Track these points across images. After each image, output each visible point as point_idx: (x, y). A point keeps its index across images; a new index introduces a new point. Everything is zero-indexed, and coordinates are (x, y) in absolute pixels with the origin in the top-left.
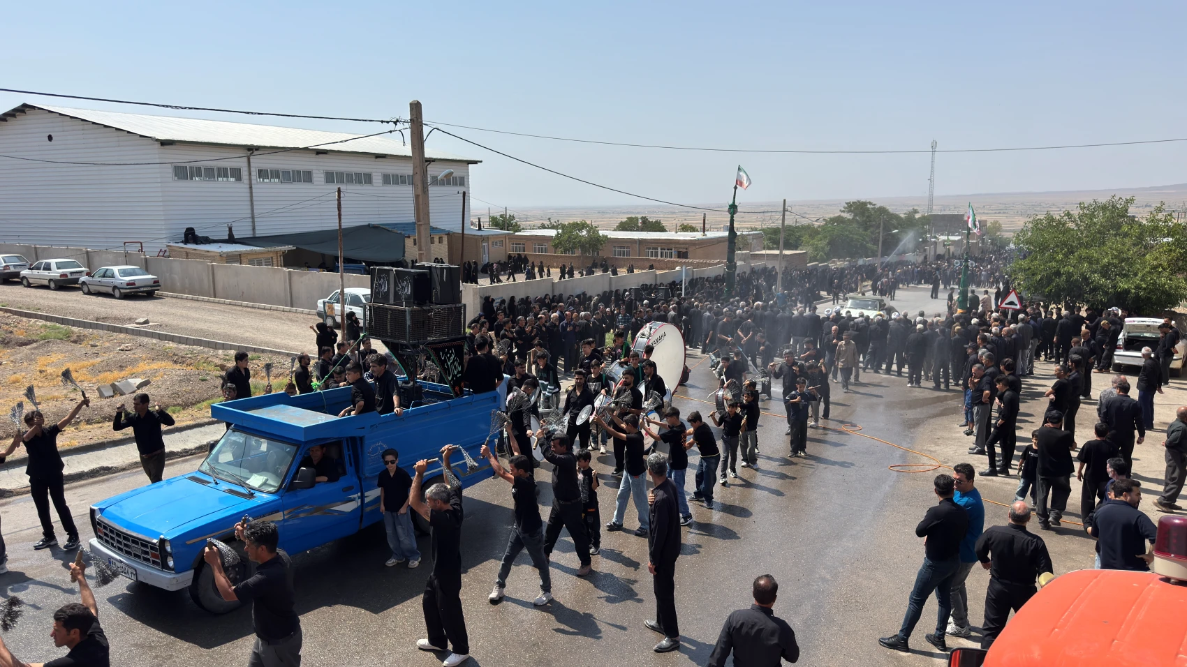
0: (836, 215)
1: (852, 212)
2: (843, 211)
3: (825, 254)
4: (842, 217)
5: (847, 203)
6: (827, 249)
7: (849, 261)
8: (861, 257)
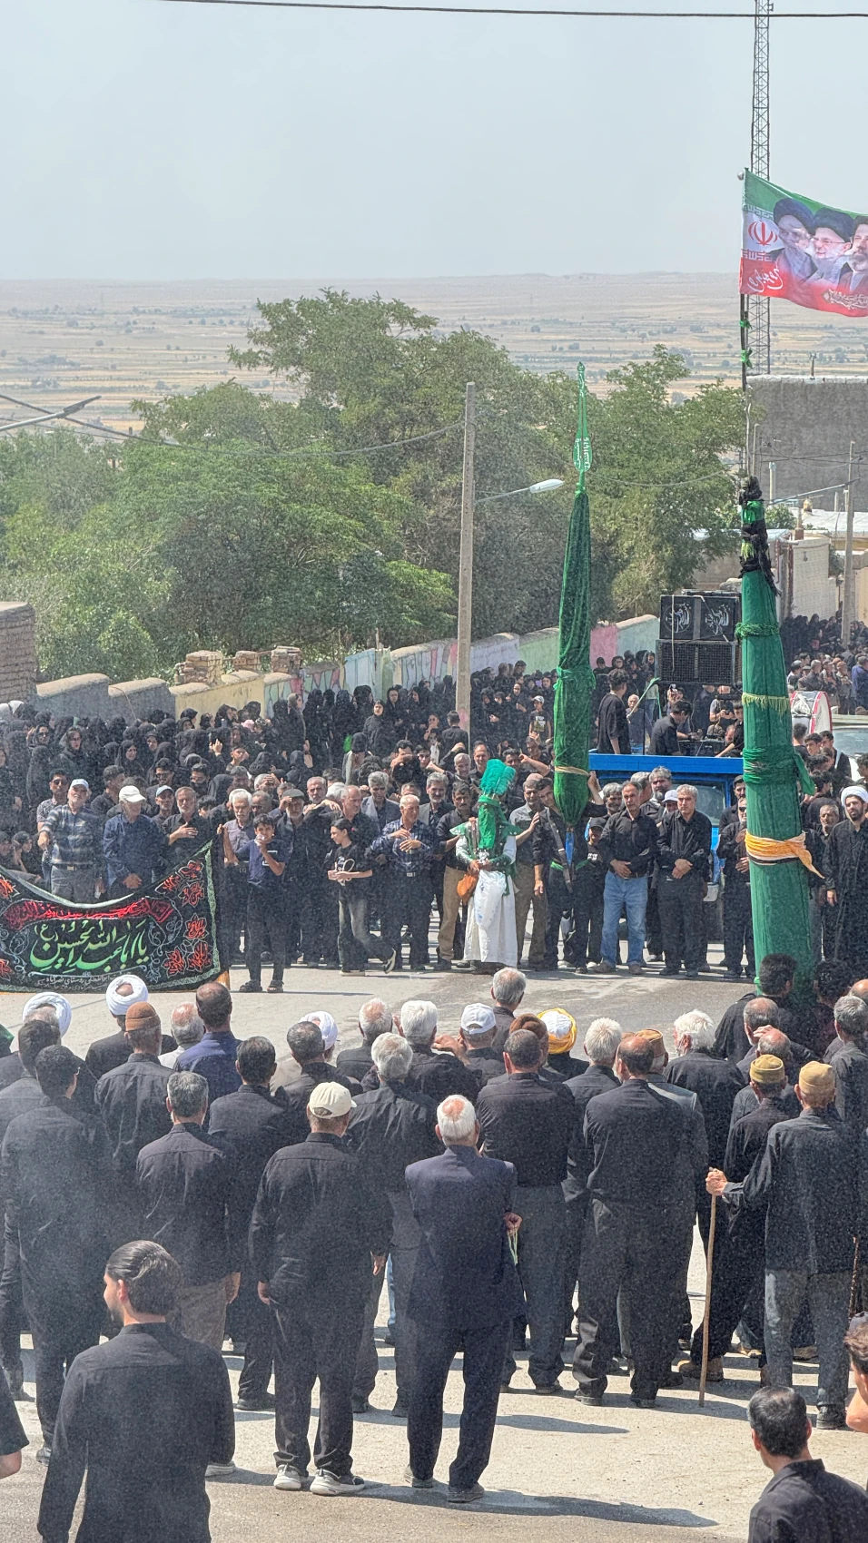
0: (211, 380)
1: (298, 363)
2: (250, 360)
3: (148, 622)
4: (244, 395)
5: (266, 310)
6: (159, 588)
7: (292, 666)
8: (361, 640)
